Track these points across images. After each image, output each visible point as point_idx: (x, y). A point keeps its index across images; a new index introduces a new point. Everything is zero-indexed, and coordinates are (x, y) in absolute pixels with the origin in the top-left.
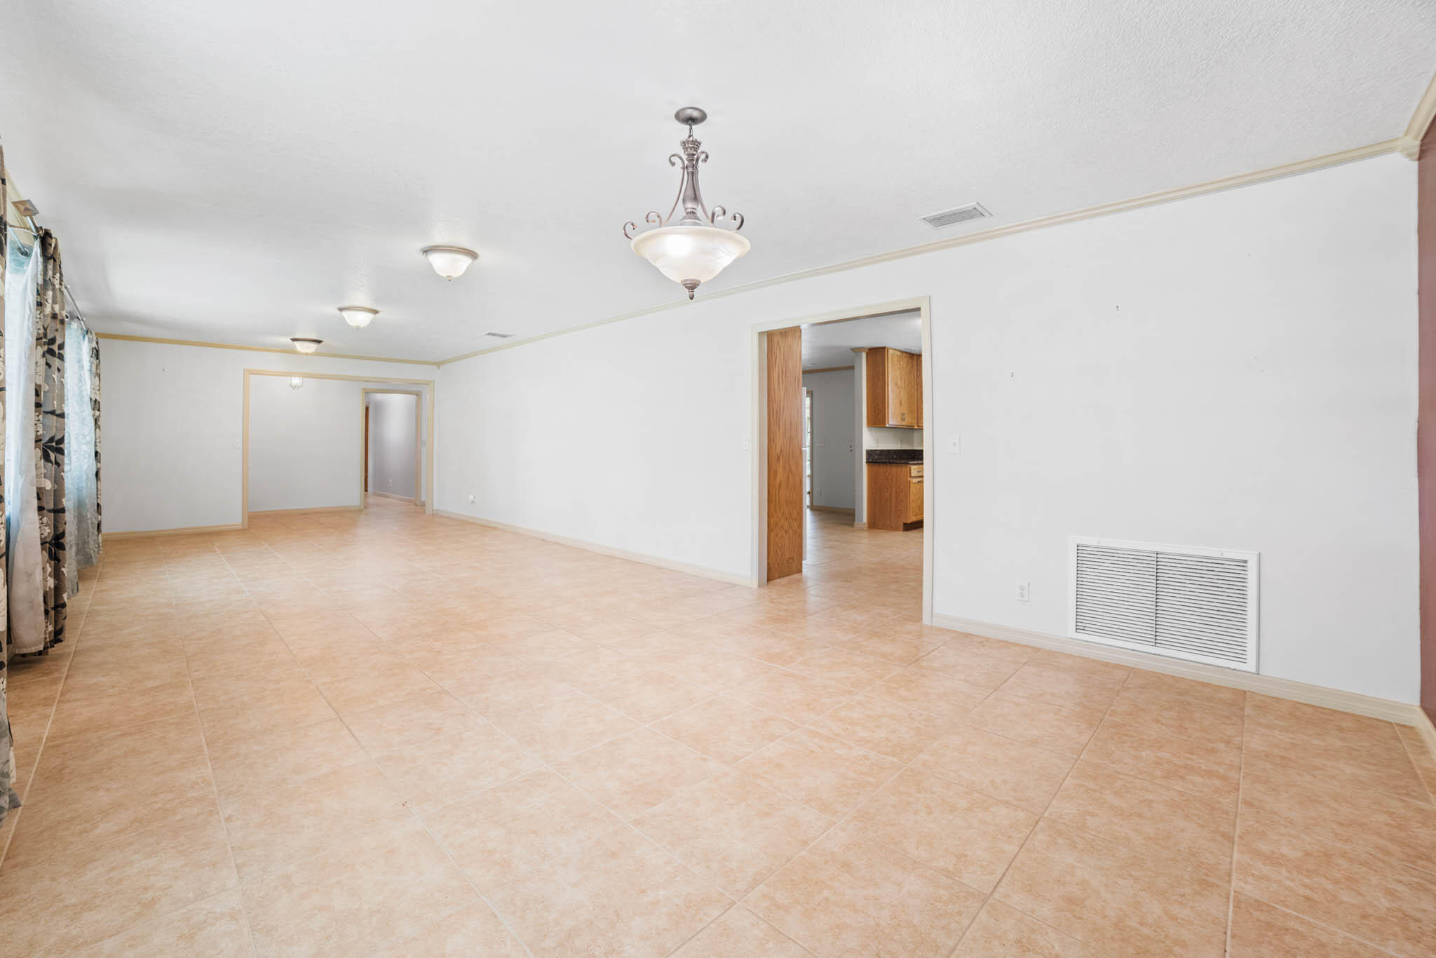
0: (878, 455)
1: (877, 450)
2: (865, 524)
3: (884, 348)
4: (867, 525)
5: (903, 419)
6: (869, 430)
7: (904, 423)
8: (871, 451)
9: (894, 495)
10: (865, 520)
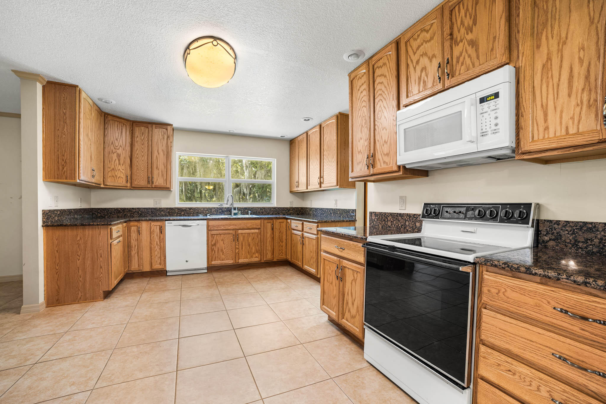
0: (59, 216)
1: (57, 210)
2: (42, 304)
3: (75, 87)
4: (45, 305)
5: (93, 176)
6: (46, 185)
7: (93, 180)
8: (50, 211)
9: (88, 262)
10: (42, 299)
